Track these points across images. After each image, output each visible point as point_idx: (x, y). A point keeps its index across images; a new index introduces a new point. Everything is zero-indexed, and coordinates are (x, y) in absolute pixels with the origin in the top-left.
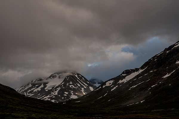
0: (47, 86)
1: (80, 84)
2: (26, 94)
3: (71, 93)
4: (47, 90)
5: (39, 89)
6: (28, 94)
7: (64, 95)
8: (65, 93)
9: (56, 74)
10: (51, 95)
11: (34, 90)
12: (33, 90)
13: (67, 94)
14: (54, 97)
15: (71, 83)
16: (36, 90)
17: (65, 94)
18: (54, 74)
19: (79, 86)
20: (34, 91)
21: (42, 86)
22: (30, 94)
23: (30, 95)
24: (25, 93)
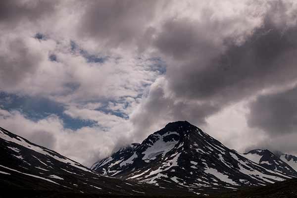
0: (144, 155)
1: (212, 148)
2: (107, 171)
3: (203, 163)
4: (148, 161)
5: (130, 161)
6: (110, 172)
7: (192, 167)
8: (192, 162)
9: (158, 135)
10: (165, 168)
11: (121, 163)
12: (119, 164)
13: (196, 166)
14: (174, 171)
15: (196, 145)
16: (124, 163)
17: (193, 165)
18: (154, 133)
19: (212, 150)
20: (121, 165)
21: (135, 156)
22: (114, 171)
23: (114, 173)
24: (103, 169)
